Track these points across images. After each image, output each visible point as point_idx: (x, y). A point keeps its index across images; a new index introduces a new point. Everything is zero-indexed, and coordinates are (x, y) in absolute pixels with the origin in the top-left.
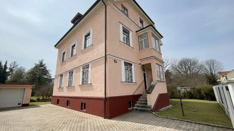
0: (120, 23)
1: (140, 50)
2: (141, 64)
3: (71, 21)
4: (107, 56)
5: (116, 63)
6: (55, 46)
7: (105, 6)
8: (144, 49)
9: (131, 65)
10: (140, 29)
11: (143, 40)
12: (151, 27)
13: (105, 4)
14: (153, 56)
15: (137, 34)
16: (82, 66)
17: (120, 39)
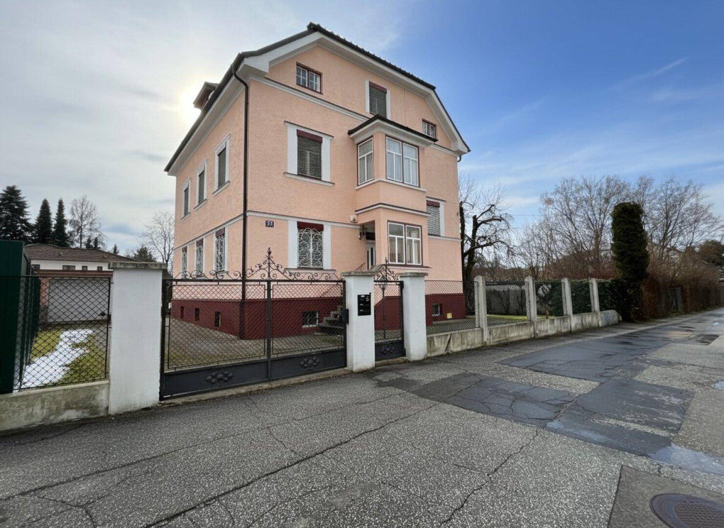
0: (287, 124)
1: (358, 185)
2: (359, 223)
3: (194, 103)
4: (248, 214)
5: (272, 226)
6: (167, 169)
7: (244, 87)
8: (366, 181)
9: (320, 228)
10: (365, 120)
11: (365, 155)
12: (378, 121)
13: (246, 85)
14: (381, 204)
15: (352, 139)
16: (214, 231)
17: (286, 167)
